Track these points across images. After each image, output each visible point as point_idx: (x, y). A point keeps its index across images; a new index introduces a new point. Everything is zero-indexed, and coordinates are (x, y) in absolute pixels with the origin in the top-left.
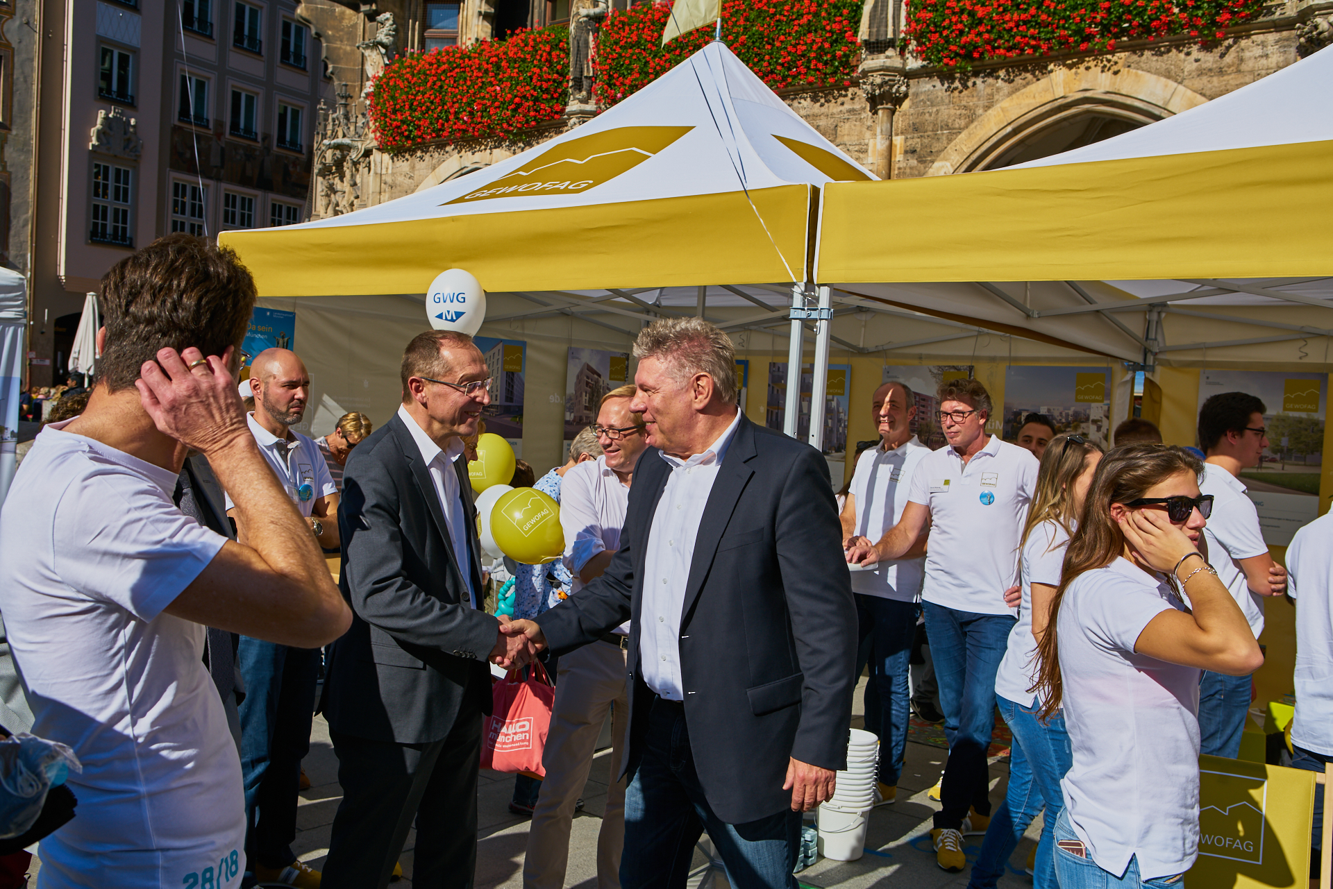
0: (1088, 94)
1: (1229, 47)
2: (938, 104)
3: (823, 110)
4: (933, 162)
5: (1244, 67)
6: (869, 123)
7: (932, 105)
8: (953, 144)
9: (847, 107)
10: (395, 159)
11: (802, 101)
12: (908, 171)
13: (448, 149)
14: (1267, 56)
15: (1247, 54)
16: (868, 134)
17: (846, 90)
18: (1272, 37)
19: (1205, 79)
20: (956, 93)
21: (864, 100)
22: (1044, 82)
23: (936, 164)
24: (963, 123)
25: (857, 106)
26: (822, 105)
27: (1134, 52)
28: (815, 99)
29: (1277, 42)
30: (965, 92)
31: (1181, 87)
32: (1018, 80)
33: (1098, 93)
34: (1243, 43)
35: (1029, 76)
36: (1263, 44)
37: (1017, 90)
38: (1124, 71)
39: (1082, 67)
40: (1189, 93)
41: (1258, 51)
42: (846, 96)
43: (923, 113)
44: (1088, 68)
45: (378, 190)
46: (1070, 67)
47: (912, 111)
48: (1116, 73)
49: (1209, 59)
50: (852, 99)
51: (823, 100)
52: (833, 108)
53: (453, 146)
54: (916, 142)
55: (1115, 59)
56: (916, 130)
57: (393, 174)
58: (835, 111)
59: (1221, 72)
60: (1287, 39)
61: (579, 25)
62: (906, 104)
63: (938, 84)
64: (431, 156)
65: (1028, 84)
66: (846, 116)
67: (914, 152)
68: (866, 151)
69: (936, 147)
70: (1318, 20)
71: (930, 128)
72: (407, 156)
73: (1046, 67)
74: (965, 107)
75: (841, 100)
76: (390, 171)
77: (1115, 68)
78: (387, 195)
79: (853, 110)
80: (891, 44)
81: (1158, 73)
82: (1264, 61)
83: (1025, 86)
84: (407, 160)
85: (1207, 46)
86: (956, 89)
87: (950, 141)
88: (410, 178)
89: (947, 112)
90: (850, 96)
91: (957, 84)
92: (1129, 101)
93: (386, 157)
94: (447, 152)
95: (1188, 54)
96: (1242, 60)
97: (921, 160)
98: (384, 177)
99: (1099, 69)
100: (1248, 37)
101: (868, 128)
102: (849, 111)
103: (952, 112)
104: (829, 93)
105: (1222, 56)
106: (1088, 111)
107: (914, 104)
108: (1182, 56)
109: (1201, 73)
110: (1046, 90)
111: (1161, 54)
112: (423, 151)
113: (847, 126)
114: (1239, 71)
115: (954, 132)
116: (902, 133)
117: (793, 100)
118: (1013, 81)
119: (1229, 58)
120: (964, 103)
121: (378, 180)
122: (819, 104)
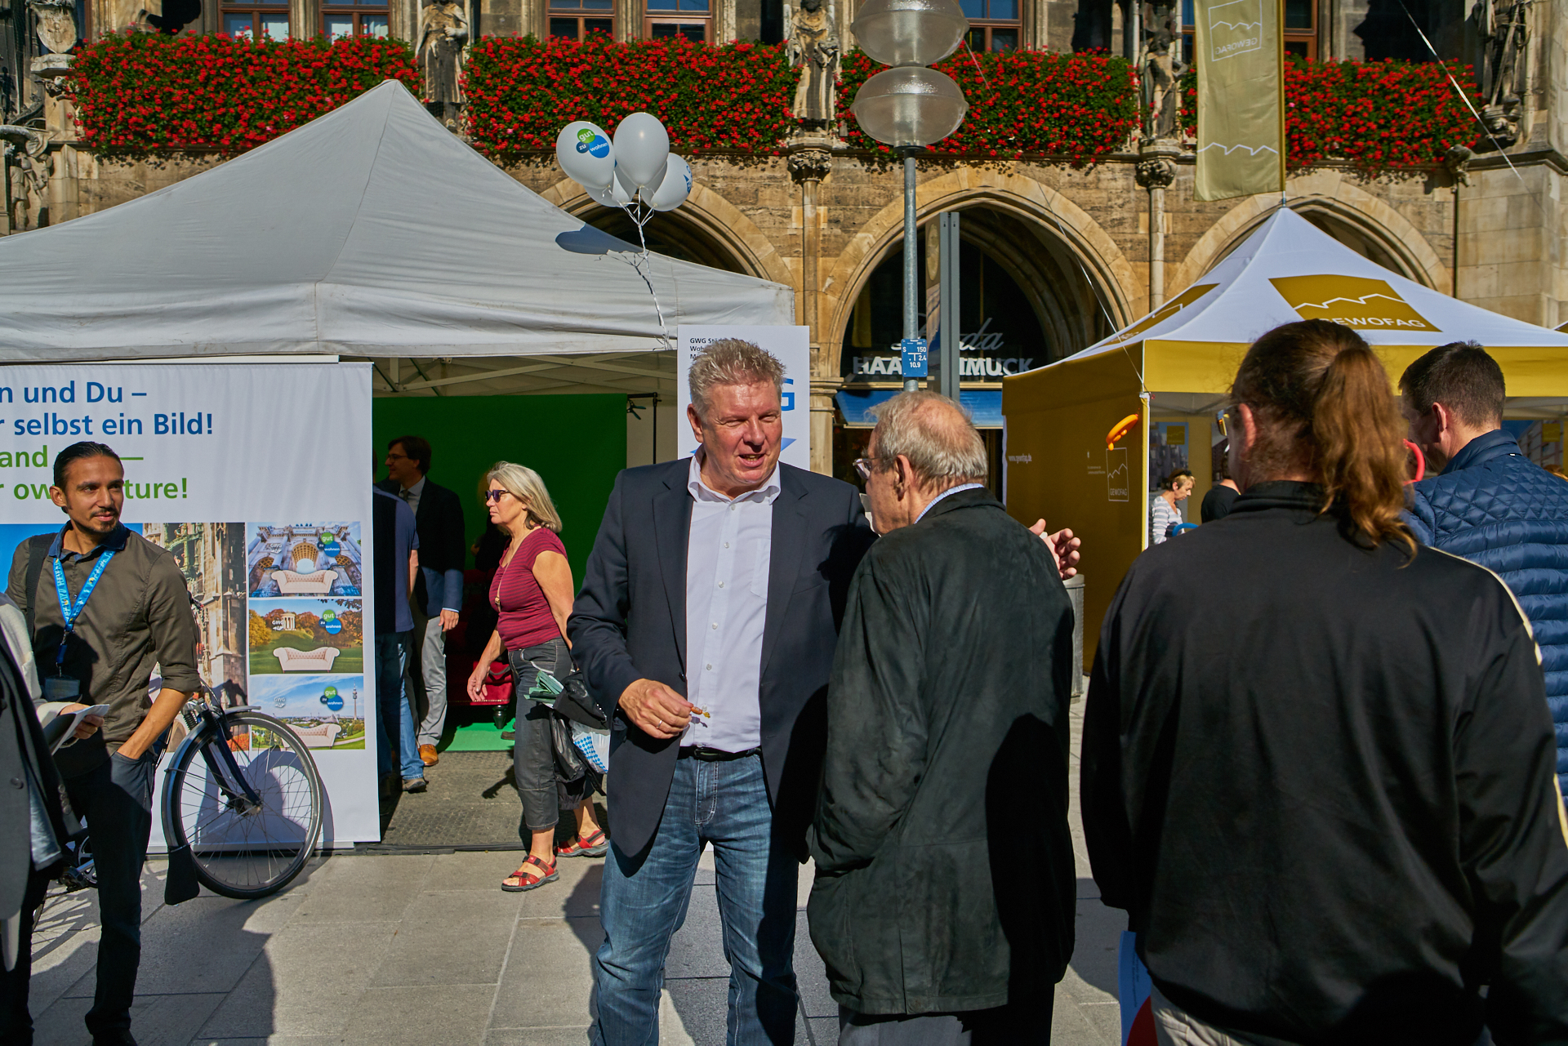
0: (988, 190)
1: (1091, 169)
2: (858, 182)
3: (742, 173)
4: (856, 232)
5: (1101, 185)
6: (791, 191)
7: (853, 182)
8: (874, 218)
9: (767, 173)
10: (106, 161)
11: (719, 162)
12: (833, 238)
13: (207, 158)
14: (1115, 179)
15: (1102, 176)
16: (790, 202)
17: (767, 158)
18: (1118, 166)
19: (1075, 190)
20: (876, 174)
21: (785, 169)
22: (951, 175)
23: (859, 235)
24: (882, 201)
25: (778, 174)
26: (741, 168)
27: (1023, 162)
28: (733, 162)
29: (1122, 170)
30: (884, 175)
31: (1058, 194)
32: (931, 171)
33: (995, 191)
34: (1100, 167)
35: (939, 168)
36: (1112, 170)
37: (929, 179)
38: (1016, 175)
39: (984, 166)
40: (1064, 199)
41: (1109, 175)
42: (766, 163)
43: (844, 189)
44: (987, 169)
45: (75, 198)
46: (974, 166)
47: (833, 185)
48: (1010, 176)
49: (1077, 176)
50: (773, 167)
51: (742, 164)
52: (752, 172)
53: (217, 156)
54: (838, 213)
55: (1008, 164)
56: (838, 202)
57: (100, 180)
58: (755, 175)
59: (1085, 187)
60: (1128, 170)
61: (443, 44)
62: (828, 178)
63: (859, 164)
64: (177, 164)
65: (938, 175)
66: (767, 182)
67: (837, 222)
68: (789, 217)
69: (858, 219)
70: (1162, 162)
71: (852, 202)
72: (129, 159)
73: (953, 163)
74: (884, 188)
75: (761, 166)
76: (95, 175)
77: (1008, 172)
78: (92, 208)
79: (775, 177)
80: (822, 124)
81: (1040, 180)
82: (1113, 183)
83: (936, 177)
84: (131, 165)
85: (1077, 165)
86: (875, 170)
87: (871, 215)
88: (136, 189)
89: (866, 190)
90: (770, 163)
91: (876, 166)
92: (1020, 200)
93: (85, 158)
94: (207, 162)
95: (1063, 169)
96: (1099, 180)
97: (845, 230)
98: (83, 184)
99: (996, 171)
100: (1103, 163)
101: (791, 195)
102: (770, 178)
103: (872, 190)
104: (748, 159)
105: (1087, 174)
106: (983, 203)
107: (835, 179)
108: (1058, 170)
109: (1072, 185)
110: (954, 183)
111: (1043, 166)
112: (159, 156)
113: (768, 191)
114: (1097, 188)
115: (875, 209)
116: (825, 204)
117: (710, 159)
118: (925, 171)
119: (1091, 177)
120: (882, 184)
121: (75, 186)
122: (737, 167)
